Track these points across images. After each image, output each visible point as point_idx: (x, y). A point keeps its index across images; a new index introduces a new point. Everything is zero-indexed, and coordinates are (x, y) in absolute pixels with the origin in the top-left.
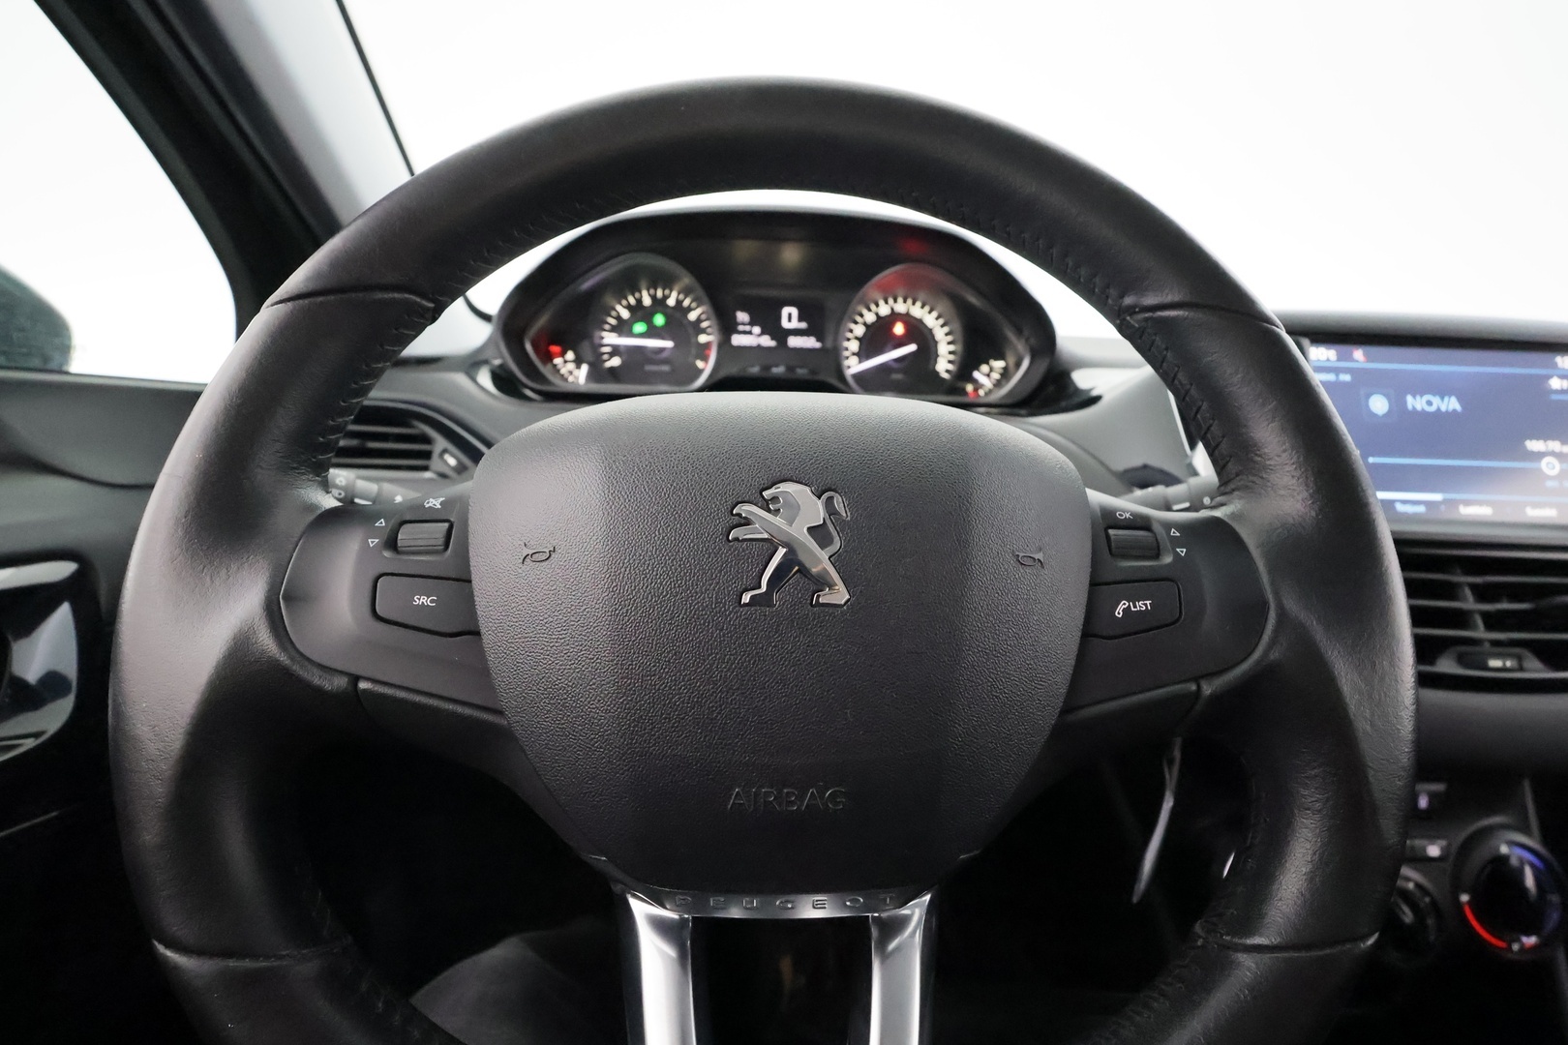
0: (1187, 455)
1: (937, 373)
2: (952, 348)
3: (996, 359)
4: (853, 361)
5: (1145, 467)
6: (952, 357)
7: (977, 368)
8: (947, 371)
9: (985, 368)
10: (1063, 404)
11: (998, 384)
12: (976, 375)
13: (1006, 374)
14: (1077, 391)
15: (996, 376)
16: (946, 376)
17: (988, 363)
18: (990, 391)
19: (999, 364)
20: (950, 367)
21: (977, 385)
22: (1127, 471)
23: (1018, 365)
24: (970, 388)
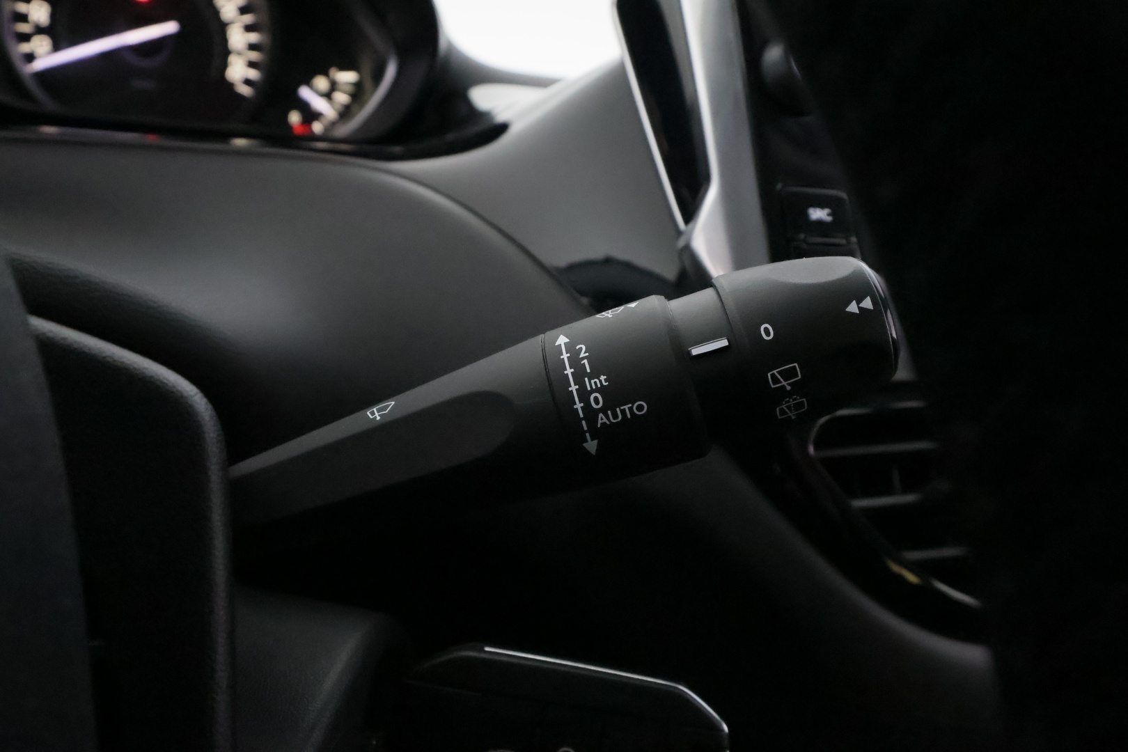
0: (679, 233)
1: (230, 86)
2: (254, 37)
3: (344, 67)
4: (41, 45)
5: (608, 261)
6: (254, 56)
7: (308, 82)
8: (248, 82)
9: (321, 83)
10: (450, 137)
11: (345, 113)
12: (305, 93)
13: (358, 93)
14: (475, 115)
15: (342, 98)
16: (245, 90)
17: (326, 74)
18: (333, 124)
19: (347, 77)
20: (253, 74)
21: (310, 115)
22: (572, 268)
23: (378, 76)
24: (295, 118)
